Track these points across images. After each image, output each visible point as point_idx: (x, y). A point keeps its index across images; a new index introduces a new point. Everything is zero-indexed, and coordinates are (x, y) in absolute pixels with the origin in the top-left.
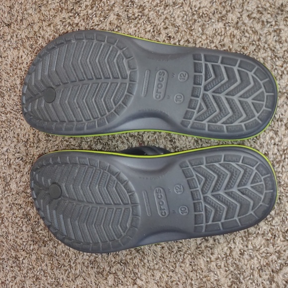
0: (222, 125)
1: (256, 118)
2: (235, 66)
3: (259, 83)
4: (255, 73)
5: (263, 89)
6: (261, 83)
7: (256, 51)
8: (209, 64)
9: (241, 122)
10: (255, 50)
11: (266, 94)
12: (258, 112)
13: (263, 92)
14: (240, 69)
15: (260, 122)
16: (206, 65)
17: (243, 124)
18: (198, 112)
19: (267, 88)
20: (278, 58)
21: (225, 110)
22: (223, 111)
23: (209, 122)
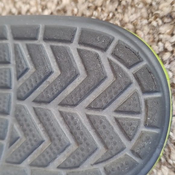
0: (59, 170)
1: (127, 152)
2: (70, 42)
3: (125, 75)
4: (114, 54)
5: (135, 87)
6: (130, 73)
7: (120, 10)
8: (22, 45)
9: (96, 163)
10: (116, 10)
11: (143, 97)
12: (130, 139)
13: (135, 93)
14: (82, 48)
15: (137, 160)
16: (16, 47)
17: (100, 168)
18: (11, 143)
19: (143, 83)
20: (162, 18)
21: (60, 140)
22: (57, 142)
23: (31, 165)
